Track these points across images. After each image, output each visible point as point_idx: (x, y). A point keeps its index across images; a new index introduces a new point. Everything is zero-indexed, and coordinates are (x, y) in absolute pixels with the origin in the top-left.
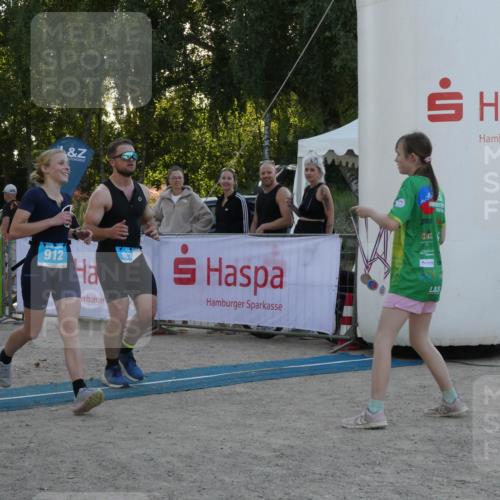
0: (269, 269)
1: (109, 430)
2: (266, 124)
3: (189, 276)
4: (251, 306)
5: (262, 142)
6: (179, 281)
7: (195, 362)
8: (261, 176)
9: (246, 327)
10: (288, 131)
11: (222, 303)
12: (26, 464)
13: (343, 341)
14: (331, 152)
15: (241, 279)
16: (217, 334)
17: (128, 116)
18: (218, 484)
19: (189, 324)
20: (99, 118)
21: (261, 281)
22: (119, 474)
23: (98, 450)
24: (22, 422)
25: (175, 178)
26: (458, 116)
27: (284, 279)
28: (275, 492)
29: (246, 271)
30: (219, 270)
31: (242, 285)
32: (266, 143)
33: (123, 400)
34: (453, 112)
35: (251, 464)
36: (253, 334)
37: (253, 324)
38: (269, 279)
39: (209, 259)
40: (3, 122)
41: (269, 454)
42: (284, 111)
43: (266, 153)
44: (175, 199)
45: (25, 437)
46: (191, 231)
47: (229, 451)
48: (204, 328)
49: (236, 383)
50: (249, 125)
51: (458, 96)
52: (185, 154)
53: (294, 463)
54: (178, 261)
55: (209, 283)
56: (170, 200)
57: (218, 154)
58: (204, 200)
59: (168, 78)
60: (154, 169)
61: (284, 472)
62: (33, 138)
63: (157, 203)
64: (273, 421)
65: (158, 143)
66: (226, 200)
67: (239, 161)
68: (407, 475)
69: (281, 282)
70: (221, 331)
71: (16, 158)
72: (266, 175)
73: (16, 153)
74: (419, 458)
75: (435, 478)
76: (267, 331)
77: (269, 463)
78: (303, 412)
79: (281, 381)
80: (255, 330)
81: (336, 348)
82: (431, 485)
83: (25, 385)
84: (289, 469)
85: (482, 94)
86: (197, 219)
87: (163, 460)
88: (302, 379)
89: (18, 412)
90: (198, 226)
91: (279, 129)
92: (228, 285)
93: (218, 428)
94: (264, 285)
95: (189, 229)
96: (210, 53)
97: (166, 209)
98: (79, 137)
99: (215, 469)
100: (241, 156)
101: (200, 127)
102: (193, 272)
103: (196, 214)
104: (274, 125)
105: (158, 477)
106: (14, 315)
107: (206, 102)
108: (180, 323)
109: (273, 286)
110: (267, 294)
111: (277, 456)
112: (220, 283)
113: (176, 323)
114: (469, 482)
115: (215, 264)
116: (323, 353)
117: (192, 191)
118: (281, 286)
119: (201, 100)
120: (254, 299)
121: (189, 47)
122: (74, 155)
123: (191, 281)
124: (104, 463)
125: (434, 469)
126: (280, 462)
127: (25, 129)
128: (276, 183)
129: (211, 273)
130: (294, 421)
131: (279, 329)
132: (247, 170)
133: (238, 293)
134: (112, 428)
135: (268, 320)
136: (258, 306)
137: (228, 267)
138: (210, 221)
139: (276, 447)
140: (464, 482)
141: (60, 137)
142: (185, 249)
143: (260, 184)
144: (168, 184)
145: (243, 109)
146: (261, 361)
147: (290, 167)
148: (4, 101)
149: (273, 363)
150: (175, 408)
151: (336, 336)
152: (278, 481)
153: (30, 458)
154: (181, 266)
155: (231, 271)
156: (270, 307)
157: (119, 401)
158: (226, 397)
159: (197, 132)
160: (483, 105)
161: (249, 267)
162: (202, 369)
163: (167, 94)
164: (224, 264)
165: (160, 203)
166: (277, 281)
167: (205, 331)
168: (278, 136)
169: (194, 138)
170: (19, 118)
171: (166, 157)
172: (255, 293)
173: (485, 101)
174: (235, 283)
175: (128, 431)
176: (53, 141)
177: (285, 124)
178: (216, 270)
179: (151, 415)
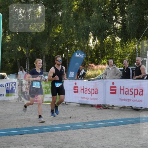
0: (139, 90)
2: (137, 46)
3: (114, 91)
4: (133, 101)
5: (136, 52)
6: (111, 93)
7: (116, 117)
9: (131, 107)
11: (124, 100)
12: (67, 147)
15: (130, 93)
16: (123, 109)
17: (96, 44)
19: (114, 106)
20: (88, 44)
21: (136, 93)
23: (88, 143)
24: (65, 134)
25: (110, 62)
27: (143, 93)
29: (131, 90)
30: (123, 90)
31: (130, 94)
32: (137, 52)
33: (95, 128)
36: (133, 109)
37: (133, 106)
38: (139, 93)
39: (120, 87)
40: (60, 46)
41: (139, 146)
43: (137, 55)
44: (110, 68)
45: (67, 139)
46: (115, 78)
47: (127, 145)
49: (129, 124)
50: (132, 46)
52: (113, 55)
54: (111, 87)
55: (120, 94)
56: (109, 69)
57: (123, 55)
58: (119, 69)
59: (108, 33)
60: (104, 60)
62: (69, 51)
64: (140, 136)
66: (126, 69)
67: (129, 57)
70: (124, 108)
71: (64, 56)
73: (64, 55)
76: (138, 108)
80: (134, 108)
83: (66, 123)
86: (117, 74)
87: (107, 147)
89: (64, 131)
90: (117, 76)
92: (126, 94)
93: (123, 137)
94: (137, 94)
95: (114, 77)
96: (121, 25)
97: (108, 71)
98: (82, 50)
100: (130, 56)
101: (117, 47)
102: (116, 90)
103: (116, 73)
107: (120, 40)
108: (112, 105)
109: (140, 95)
110: (138, 97)
111: (142, 147)
112: (124, 94)
113: (111, 105)
115: (122, 88)
117: (115, 66)
118: (142, 95)
119: (118, 39)
120: (134, 99)
121: (115, 23)
122: (80, 56)
123: (115, 93)
124: (90, 147)
127: (66, 48)
128: (141, 64)
129: (121, 91)
131: (141, 108)
132: (132, 60)
133: (129, 97)
134: (92, 137)
135: (138, 105)
136: (135, 101)
137: (126, 89)
138: (121, 75)
139: (141, 144)
141: (76, 50)
142: (113, 83)
143: (136, 64)
144: (108, 64)
145: (130, 41)
146: (136, 117)
147: (145, 59)
148: (61, 40)
150: (111, 131)
153: (68, 145)
154: (112, 89)
155: (127, 90)
156: (139, 101)
157: (94, 128)
158: (126, 128)
159: (116, 49)
161: (132, 89)
162: (118, 119)
163: (108, 37)
164: (125, 88)
165: (106, 70)
167: (119, 108)
169: (116, 50)
170: (65, 45)
171: (107, 56)
172: (134, 97)
174: (128, 94)
175: (96, 137)
176: (74, 51)
178: (122, 90)
179: (103, 133)
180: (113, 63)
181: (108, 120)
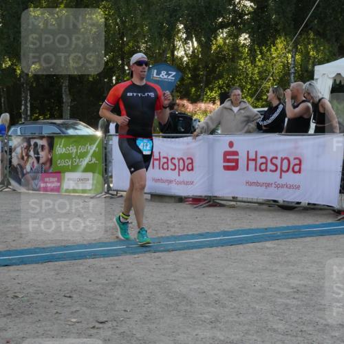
0: (291, 159)
1: (174, 272)
2: (292, 57)
3: (234, 164)
4: (278, 186)
5: (289, 70)
6: (227, 168)
7: (237, 226)
9: (275, 201)
10: (308, 61)
11: (257, 184)
12: (116, 294)
14: (339, 74)
15: (270, 167)
17: (193, 52)
18: (251, 311)
20: (172, 53)
21: (285, 168)
22: (180, 302)
23: (167, 285)
24: (113, 264)
25: (235, 95)
27: (302, 167)
28: (292, 317)
29: (274, 161)
30: (255, 160)
31: (271, 171)
32: (292, 70)
33: (185, 251)
35: (275, 297)
36: (279, 206)
37: (280, 200)
38: (291, 166)
39: (248, 152)
40: (105, 56)
41: (289, 290)
42: (306, 47)
43: (292, 78)
45: (116, 275)
47: (259, 287)
48: (245, 202)
49: (266, 240)
50: (280, 58)
52: (233, 78)
53: (307, 297)
54: (226, 154)
55: (248, 169)
56: (232, 110)
57: (258, 79)
60: (211, 90)
61: (299, 303)
62: (126, 68)
64: (292, 267)
69: (300, 169)
71: (114, 81)
73: (114, 78)
76: (290, 205)
77: (288, 296)
78: (314, 262)
80: (281, 203)
81: (339, 217)
84: (302, 301)
87: (212, 293)
88: (314, 238)
89: (111, 258)
91: (302, 60)
92: (262, 171)
93: (252, 271)
94: (288, 170)
99: (249, 300)
100: (274, 80)
101: (245, 59)
102: (237, 161)
104: (298, 57)
105: (208, 304)
106: (110, 192)
109: (294, 172)
110: (290, 178)
111: (294, 292)
112: (256, 169)
115: (252, 156)
116: (330, 221)
118: (299, 171)
120: (281, 182)
123: (235, 168)
124: (170, 294)
126: (297, 296)
127: (120, 62)
129: (250, 162)
130: (307, 268)
131: (298, 203)
134: (177, 270)
135: (290, 197)
136: (282, 186)
137: (262, 157)
139: (294, 286)
142: (231, 145)
148: (106, 41)
149: (295, 227)
150: (222, 257)
151: (340, 209)
152: (294, 309)
153: (118, 289)
154: (228, 157)
155: (264, 160)
156: (291, 187)
159: (242, 63)
161: (277, 158)
164: (259, 156)
166: (297, 168)
168: (301, 65)
169: (240, 67)
170: (117, 53)
171: (220, 81)
172: (281, 177)
174: (266, 170)
175: (188, 272)
177: (306, 56)
178: (253, 160)
179: (205, 262)
181: (218, 233)
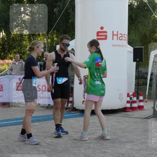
2: (47, 40)
5: (45, 46)
8: (45, 57)
10: (54, 42)
13: (69, 108)
17: (3, 37)
25: (17, 57)
26: (106, 39)
32: (47, 46)
34: (104, 37)
35: (39, 147)
41: (45, 144)
42: (52, 36)
43: (47, 49)
44: (17, 63)
46: (22, 74)
49: (35, 122)
50: (41, 40)
51: (106, 32)
52: (21, 49)
53: (53, 147)
56: (15, 64)
60: (11, 54)
63: (11, 65)
64: (47, 134)
65: (12, 46)
68: (88, 150)
72: (46, 56)
74: (92, 145)
75: (97, 151)
77: (45, 147)
79: (50, 121)
81: (67, 111)
82: (96, 153)
84: (51, 149)
85: (113, 32)
91: (51, 41)
97: (14, 66)
99: (28, 149)
104: (49, 40)
105: (9, 152)
109: (48, 91)
111: (48, 145)
114: (107, 152)
117: (22, 61)
125: (96, 148)
126: (49, 147)
131: (49, 105)
139: (48, 142)
140: (105, 152)
143: (44, 59)
144: (15, 59)
146: (43, 115)
149: (47, 116)
150: (16, 130)
151: (67, 107)
152: (48, 153)
159: (25, 42)
160: (113, 35)
165: (12, 65)
168: (50, 44)
169: (24, 44)
171: (15, 50)
173: (114, 34)
177: (52, 40)
179: (8, 133)
180: (19, 58)
181: (14, 119)
